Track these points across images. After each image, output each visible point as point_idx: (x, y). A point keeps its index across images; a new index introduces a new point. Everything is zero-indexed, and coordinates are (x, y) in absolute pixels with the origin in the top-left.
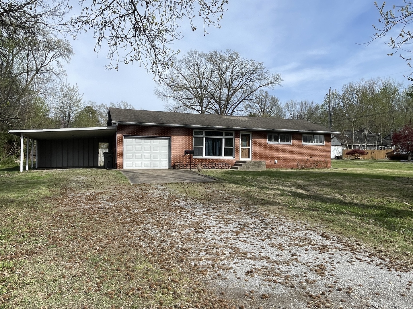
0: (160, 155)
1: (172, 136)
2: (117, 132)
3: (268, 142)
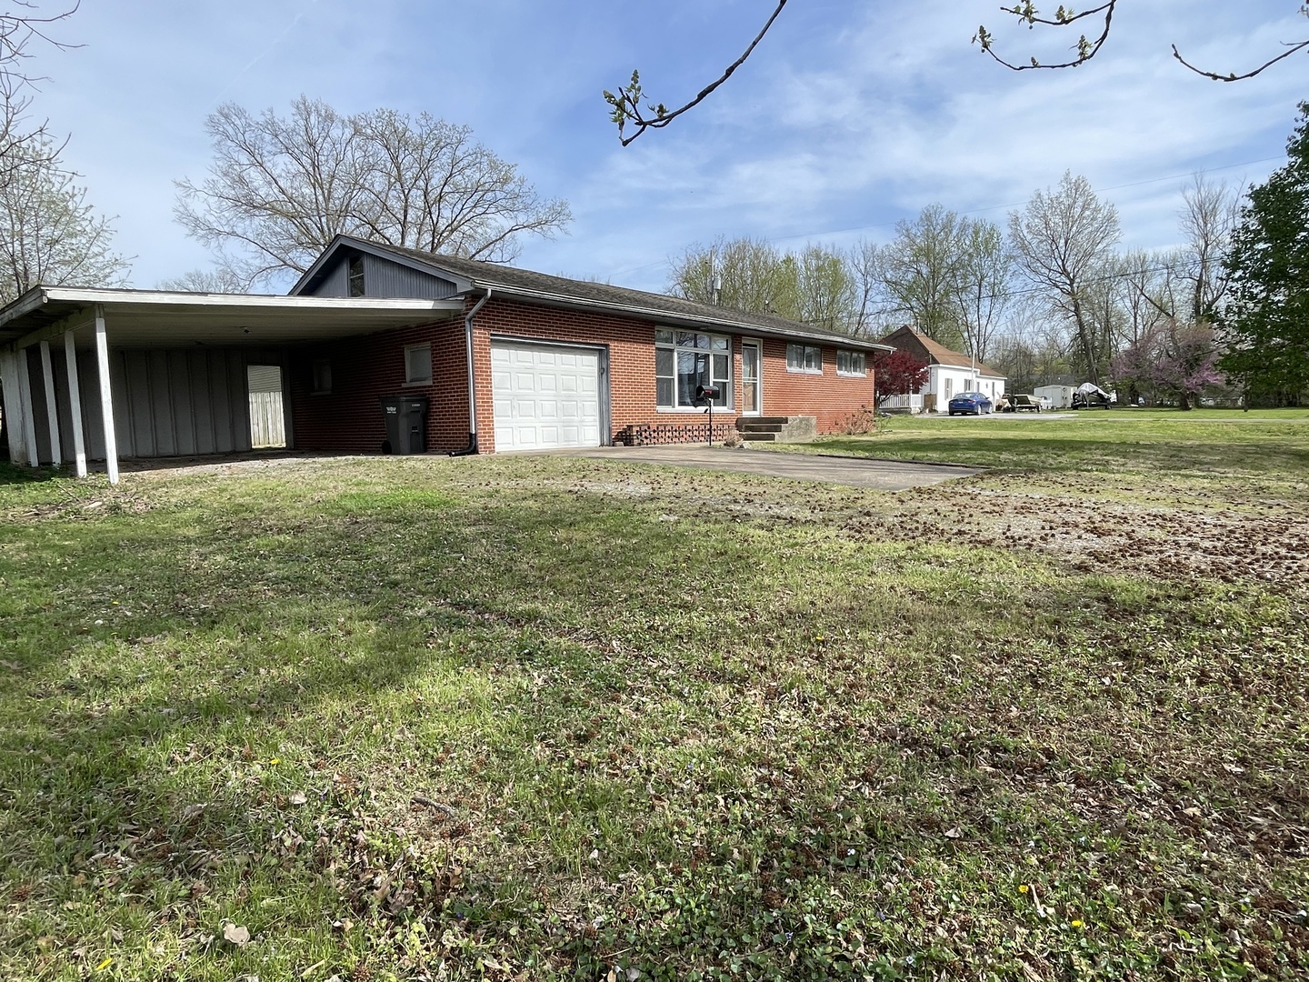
0: (580, 405)
1: (612, 344)
2: (470, 320)
3: (788, 368)
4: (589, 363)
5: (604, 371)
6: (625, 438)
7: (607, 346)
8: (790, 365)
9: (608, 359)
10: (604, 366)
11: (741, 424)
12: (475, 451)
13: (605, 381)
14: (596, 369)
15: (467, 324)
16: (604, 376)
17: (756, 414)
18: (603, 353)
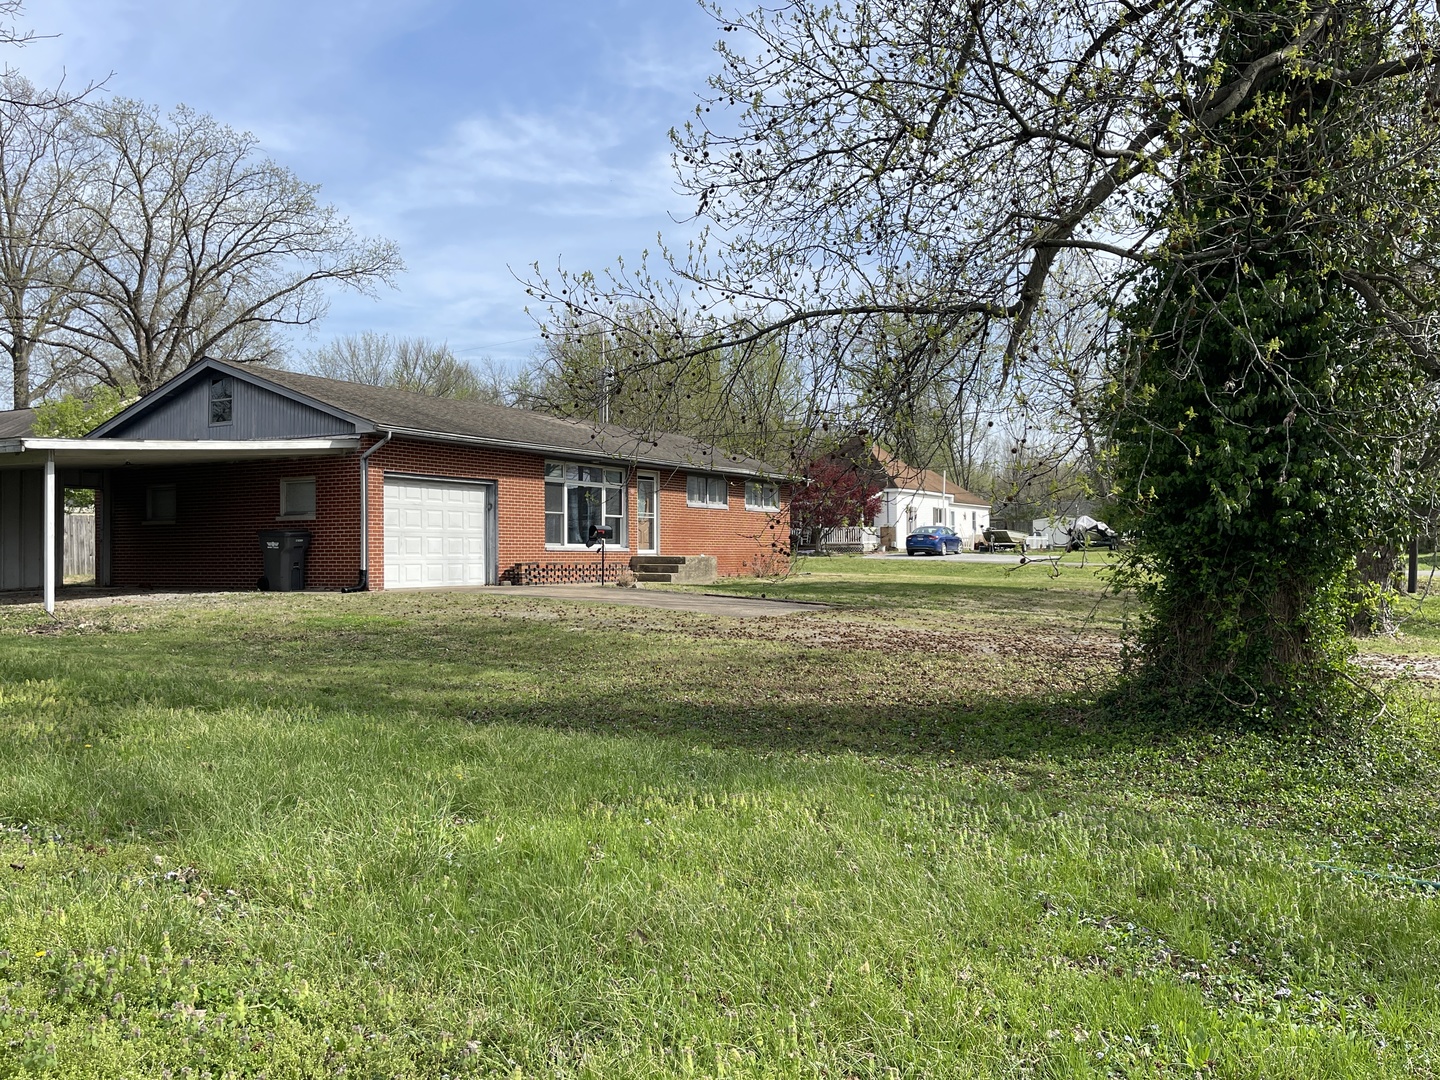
0: (465, 541)
1: (500, 480)
2: (365, 459)
3: (688, 502)
4: (476, 499)
5: (490, 507)
6: (513, 576)
7: (495, 481)
8: (691, 499)
9: (496, 494)
10: (492, 502)
11: (635, 564)
12: (365, 588)
13: (492, 517)
14: (482, 505)
15: (362, 463)
16: (492, 511)
17: (652, 553)
18: (491, 489)
